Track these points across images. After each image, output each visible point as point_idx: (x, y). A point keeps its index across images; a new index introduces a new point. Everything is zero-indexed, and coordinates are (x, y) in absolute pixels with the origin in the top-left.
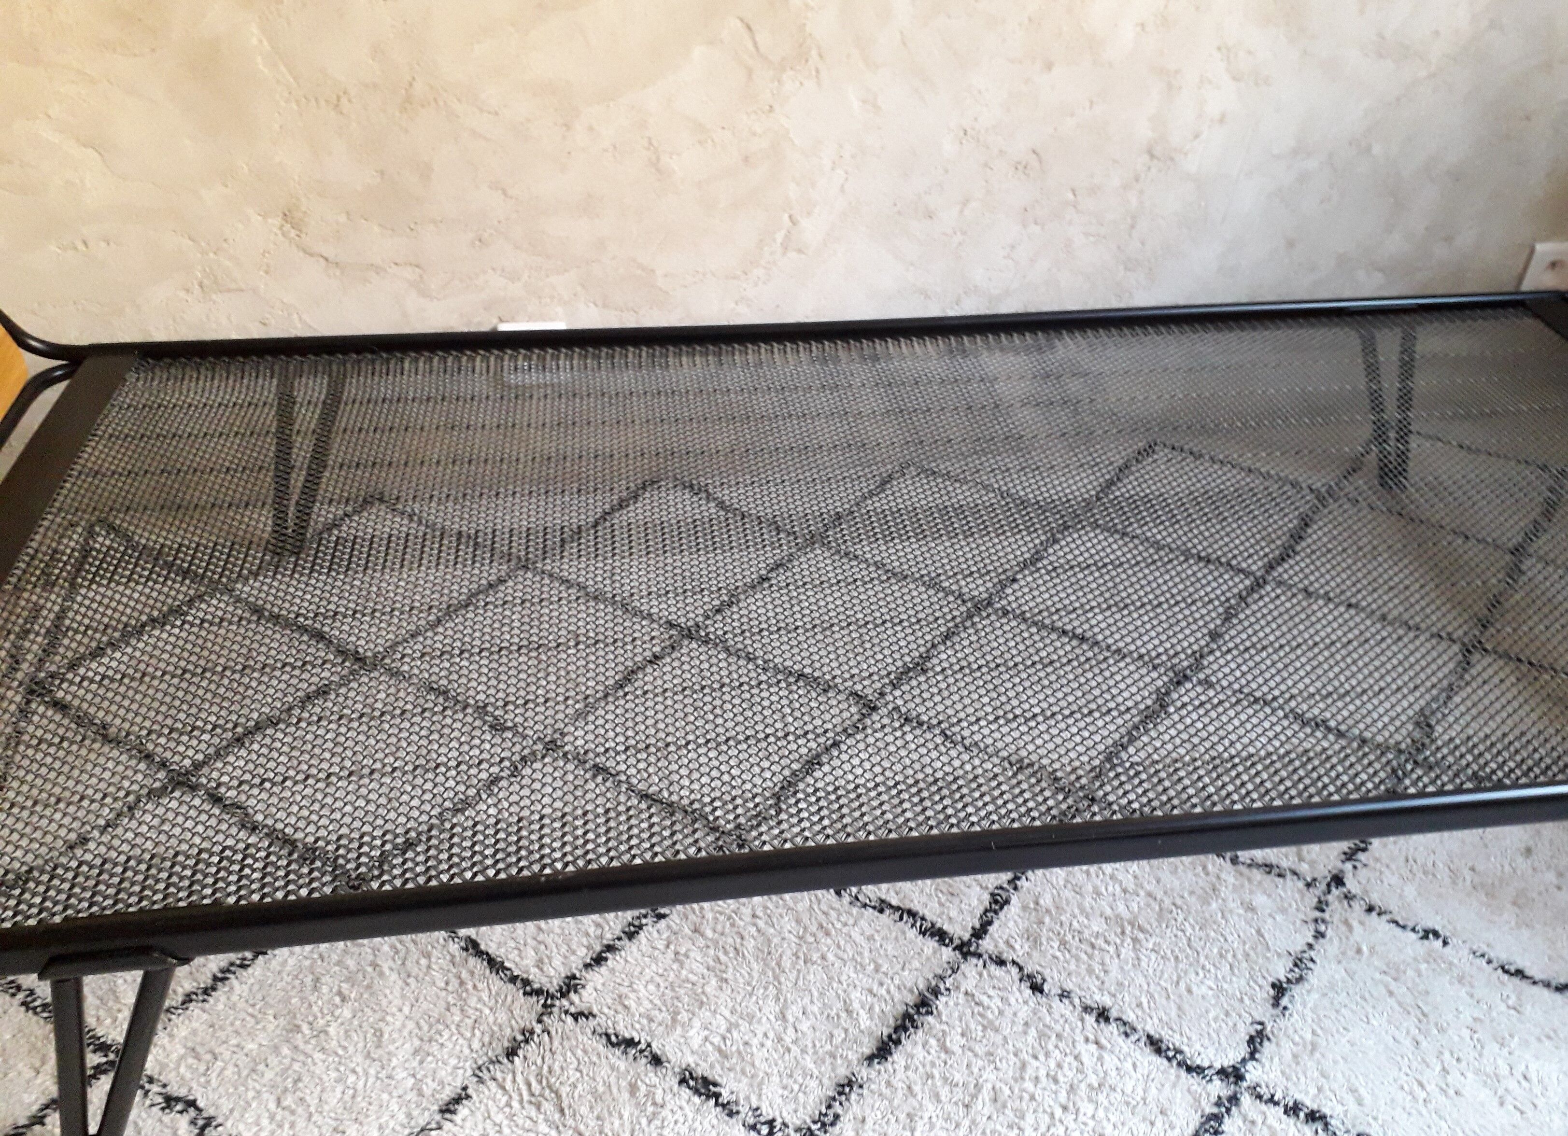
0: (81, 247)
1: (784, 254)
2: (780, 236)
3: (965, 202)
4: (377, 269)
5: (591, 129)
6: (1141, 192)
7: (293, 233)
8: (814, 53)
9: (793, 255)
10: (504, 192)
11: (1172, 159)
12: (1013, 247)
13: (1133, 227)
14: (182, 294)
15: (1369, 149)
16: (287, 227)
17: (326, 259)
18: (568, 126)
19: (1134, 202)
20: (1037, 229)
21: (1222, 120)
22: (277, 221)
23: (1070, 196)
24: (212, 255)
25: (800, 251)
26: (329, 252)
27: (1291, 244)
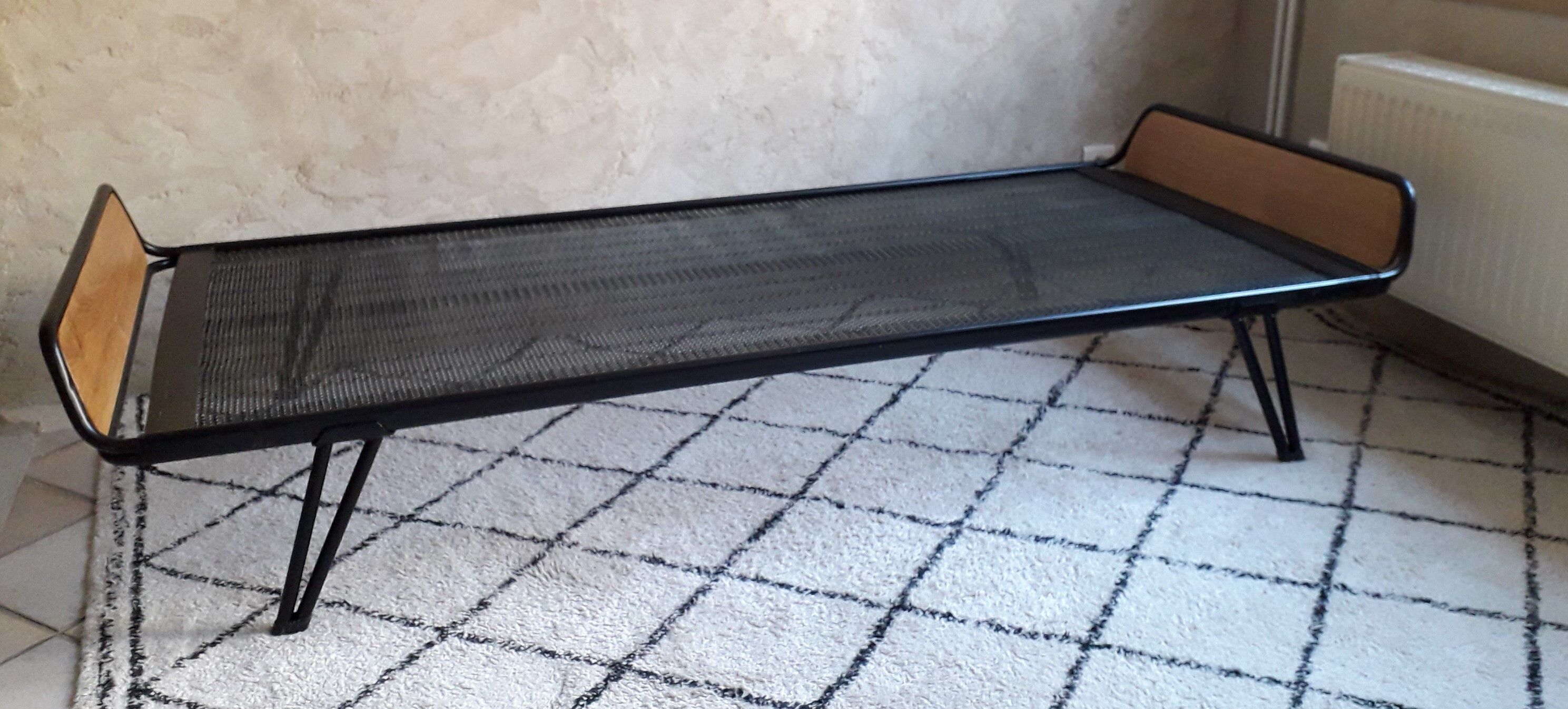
0: (164, 196)
1: (620, 176)
2: (616, 165)
3: (729, 139)
4: (358, 200)
5: (497, 105)
6: (834, 129)
7: (304, 179)
8: (630, 55)
9: (625, 176)
10: (443, 145)
11: (848, 108)
12: (761, 167)
13: (832, 150)
14: (225, 224)
15: (964, 96)
16: (301, 175)
17: (324, 196)
18: (483, 104)
19: (830, 136)
20: (773, 155)
21: (873, 83)
22: (293, 172)
23: (791, 133)
24: (249, 197)
25: (629, 174)
26: (327, 190)
27: (931, 156)
